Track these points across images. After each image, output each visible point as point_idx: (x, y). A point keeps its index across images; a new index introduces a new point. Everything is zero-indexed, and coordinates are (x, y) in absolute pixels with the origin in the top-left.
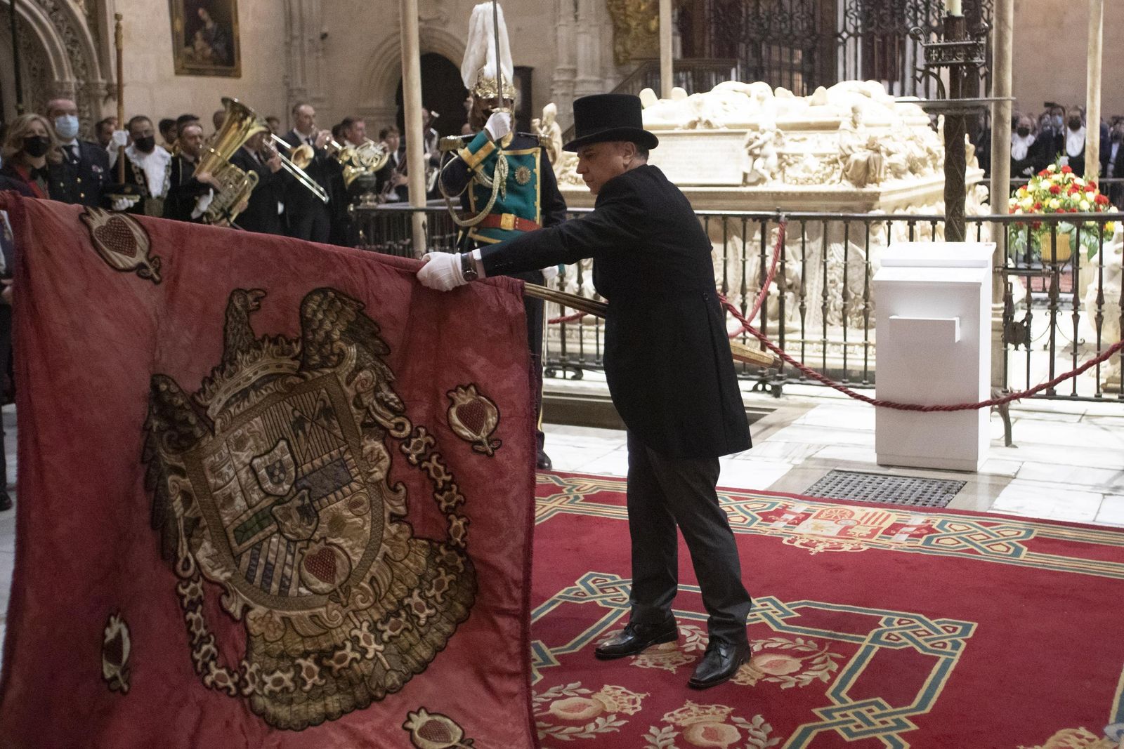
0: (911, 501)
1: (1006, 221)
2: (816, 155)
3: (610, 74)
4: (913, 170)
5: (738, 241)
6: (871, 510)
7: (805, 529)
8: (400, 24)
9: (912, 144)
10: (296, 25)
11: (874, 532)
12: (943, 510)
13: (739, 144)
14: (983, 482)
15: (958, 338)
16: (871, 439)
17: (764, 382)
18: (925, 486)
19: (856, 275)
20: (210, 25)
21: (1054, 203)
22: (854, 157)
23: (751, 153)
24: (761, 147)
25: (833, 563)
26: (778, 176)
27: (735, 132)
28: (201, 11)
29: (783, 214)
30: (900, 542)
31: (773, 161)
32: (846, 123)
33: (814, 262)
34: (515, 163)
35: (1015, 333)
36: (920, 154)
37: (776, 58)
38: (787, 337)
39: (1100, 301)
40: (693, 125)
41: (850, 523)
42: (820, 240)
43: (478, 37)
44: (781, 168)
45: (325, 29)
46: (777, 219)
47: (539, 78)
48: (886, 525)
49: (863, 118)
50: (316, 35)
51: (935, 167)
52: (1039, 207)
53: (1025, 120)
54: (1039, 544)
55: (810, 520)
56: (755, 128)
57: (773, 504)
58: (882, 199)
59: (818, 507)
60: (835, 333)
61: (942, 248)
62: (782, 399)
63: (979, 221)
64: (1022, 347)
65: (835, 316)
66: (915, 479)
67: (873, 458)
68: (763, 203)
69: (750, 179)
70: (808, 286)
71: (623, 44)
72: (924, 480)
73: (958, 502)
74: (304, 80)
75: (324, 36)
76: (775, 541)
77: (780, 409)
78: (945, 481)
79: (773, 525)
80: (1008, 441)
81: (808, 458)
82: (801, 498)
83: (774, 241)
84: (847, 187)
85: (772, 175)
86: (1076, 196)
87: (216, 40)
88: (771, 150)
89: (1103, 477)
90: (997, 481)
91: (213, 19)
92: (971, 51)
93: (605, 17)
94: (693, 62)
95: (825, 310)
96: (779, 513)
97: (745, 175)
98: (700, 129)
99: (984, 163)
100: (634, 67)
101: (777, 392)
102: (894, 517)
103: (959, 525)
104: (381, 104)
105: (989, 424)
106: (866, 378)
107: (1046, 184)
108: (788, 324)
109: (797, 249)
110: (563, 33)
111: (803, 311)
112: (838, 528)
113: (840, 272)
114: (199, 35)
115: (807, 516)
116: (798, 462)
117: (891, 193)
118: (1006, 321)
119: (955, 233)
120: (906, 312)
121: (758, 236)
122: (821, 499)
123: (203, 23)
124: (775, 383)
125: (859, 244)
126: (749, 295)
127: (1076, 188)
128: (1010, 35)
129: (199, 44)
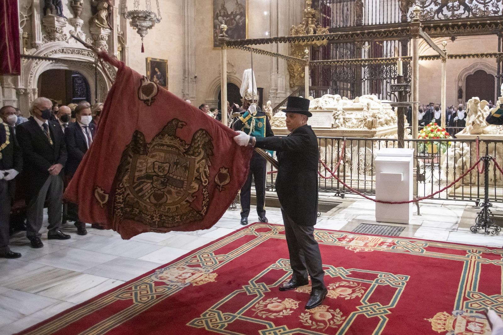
0: (387, 234)
1: (417, 141)
2: (355, 119)
3: (288, 91)
4: (387, 124)
5: (330, 146)
6: (374, 237)
7: (353, 244)
8: (220, 74)
9: (386, 115)
10: (187, 73)
11: (375, 245)
12: (398, 237)
13: (331, 115)
14: (411, 227)
15: (402, 180)
16: (374, 213)
17: (338, 193)
18: (392, 229)
19: (369, 158)
20: (159, 73)
21: (432, 135)
22: (368, 120)
23: (334, 118)
24: (338, 116)
25: (362, 256)
26: (343, 125)
27: (329, 111)
28: (156, 69)
29: (345, 138)
30: (384, 248)
31: (342, 120)
32: (365, 109)
33: (355, 153)
34: (257, 121)
35: (420, 178)
36: (389, 118)
37: (342, 86)
38: (346, 178)
39: (447, 167)
40: (316, 108)
41: (368, 242)
42: (357, 146)
43: (246, 80)
44: (344, 123)
45: (196, 75)
46: (343, 140)
47: (265, 92)
48: (379, 242)
49: (371, 106)
50: (193, 77)
51: (394, 123)
52: (427, 136)
53: (421, 108)
54: (430, 249)
55: (354, 241)
56: (336, 109)
57: (342, 235)
58: (377, 133)
59: (357, 236)
60: (362, 177)
61: (397, 150)
62: (344, 199)
63: (409, 141)
64: (422, 182)
65: (362, 171)
66: (388, 226)
67: (375, 219)
68: (338, 134)
69: (334, 126)
70: (353, 161)
71: (293, 81)
72: (391, 227)
73: (403, 234)
74: (188, 91)
75: (196, 77)
76: (342, 248)
77: (344, 202)
78: (398, 227)
79: (342, 242)
80: (419, 214)
81: (353, 219)
82: (351, 233)
83: (342, 146)
84: (366, 129)
85: (341, 125)
86: (439, 133)
87: (160, 78)
88: (341, 117)
89: (449, 226)
90: (415, 227)
91: (160, 71)
92: (406, 87)
93: (287, 72)
94: (315, 87)
95: (358, 169)
96: (344, 238)
97: (333, 125)
98: (318, 110)
100: (296, 88)
101: (343, 196)
102: (382, 239)
103: (403, 242)
104: (213, 99)
105: (412, 208)
106: (372, 192)
107: (429, 129)
108: (346, 174)
109: (349, 149)
110: (273, 77)
111: (351, 170)
112: (364, 243)
113: (363, 157)
114: (155, 76)
115: (353, 239)
116: (350, 220)
117: (380, 131)
118: (417, 174)
119: (401, 146)
120: (386, 171)
121: (337, 145)
122: (358, 233)
123: (156, 72)
124: (342, 193)
125: (370, 148)
126: (334, 164)
127: (439, 130)
128: (418, 82)
129: (155, 79)
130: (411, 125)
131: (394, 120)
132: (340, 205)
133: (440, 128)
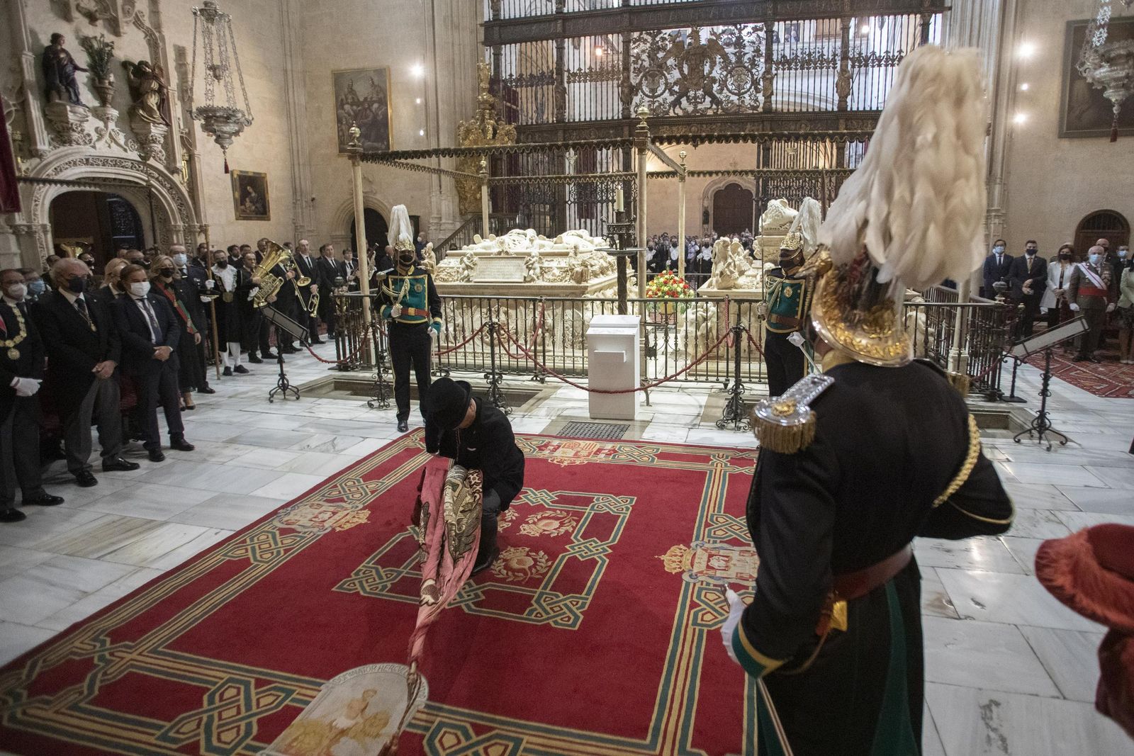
0: (606, 436)
1: (645, 301)
2: (558, 268)
3: (458, 219)
4: (602, 273)
5: (522, 309)
6: (588, 442)
7: (558, 454)
8: (353, 193)
9: (602, 261)
10: (298, 194)
11: (590, 454)
12: (620, 441)
13: (522, 263)
14: (638, 424)
15: (625, 361)
16: (587, 404)
17: (536, 376)
18: (611, 428)
19: (578, 324)
20: (253, 195)
21: (666, 289)
22: (576, 269)
23: (527, 267)
24: (532, 264)
25: (572, 471)
26: (541, 278)
27: (520, 256)
28: (248, 188)
29: (544, 298)
30: (601, 458)
31: (538, 271)
32: (571, 254)
33: (558, 318)
34: (414, 282)
35: (650, 352)
36: (605, 265)
37: (537, 209)
38: (546, 354)
39: (686, 337)
40: (500, 253)
41: (579, 449)
42: (561, 308)
43: (396, 222)
44: (542, 274)
45: (314, 196)
46: (541, 301)
47: (423, 221)
48: (595, 450)
49: (581, 249)
50: (309, 198)
51: (612, 270)
52: (659, 290)
53: (651, 244)
54: (663, 456)
55: (561, 449)
56: (529, 254)
57: (543, 441)
58: (589, 289)
59: (564, 442)
60: (569, 352)
61: (617, 318)
62: (545, 384)
63: (633, 301)
64: (653, 358)
65: (568, 344)
66: (607, 424)
67: (588, 415)
68: (534, 291)
69: (527, 279)
70: (556, 330)
71: (464, 205)
72: (611, 425)
73: (626, 436)
74: (303, 221)
75: (313, 200)
76: (545, 461)
77: (544, 390)
78: (620, 425)
79: (544, 452)
80: (648, 404)
81: (559, 416)
82: (556, 437)
83: (540, 309)
84: (573, 283)
85: (538, 277)
86: (675, 285)
87: (257, 202)
88: (537, 265)
89: (688, 420)
90: (643, 424)
91: (255, 192)
92: (629, 228)
93: (455, 192)
94: (499, 215)
95: (564, 341)
96: (546, 446)
97: (525, 277)
98: (503, 255)
99: (635, 267)
100: (469, 217)
101: (542, 381)
102: (598, 445)
103: (627, 448)
104: (343, 233)
105: (640, 397)
106: (583, 373)
107: (662, 280)
108: (547, 348)
109: (550, 312)
110: (434, 199)
111: (554, 343)
112: (574, 452)
113: (570, 323)
114: (247, 199)
115: (559, 447)
116: (553, 418)
117: (593, 286)
118: (646, 347)
119: (622, 310)
120: (601, 349)
121: (532, 307)
122: (565, 438)
123: (250, 193)
124: (541, 377)
125: (579, 310)
126: (528, 335)
127: (675, 282)
128: (645, 217)
129: (248, 204)
130: (636, 272)
131: (612, 266)
132: (540, 395)
133: (676, 278)
